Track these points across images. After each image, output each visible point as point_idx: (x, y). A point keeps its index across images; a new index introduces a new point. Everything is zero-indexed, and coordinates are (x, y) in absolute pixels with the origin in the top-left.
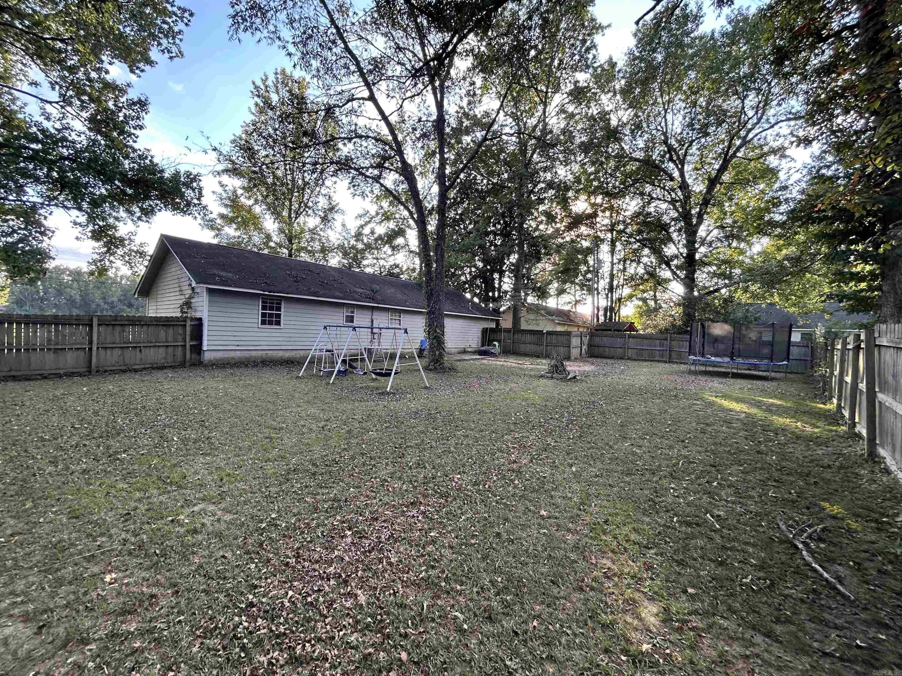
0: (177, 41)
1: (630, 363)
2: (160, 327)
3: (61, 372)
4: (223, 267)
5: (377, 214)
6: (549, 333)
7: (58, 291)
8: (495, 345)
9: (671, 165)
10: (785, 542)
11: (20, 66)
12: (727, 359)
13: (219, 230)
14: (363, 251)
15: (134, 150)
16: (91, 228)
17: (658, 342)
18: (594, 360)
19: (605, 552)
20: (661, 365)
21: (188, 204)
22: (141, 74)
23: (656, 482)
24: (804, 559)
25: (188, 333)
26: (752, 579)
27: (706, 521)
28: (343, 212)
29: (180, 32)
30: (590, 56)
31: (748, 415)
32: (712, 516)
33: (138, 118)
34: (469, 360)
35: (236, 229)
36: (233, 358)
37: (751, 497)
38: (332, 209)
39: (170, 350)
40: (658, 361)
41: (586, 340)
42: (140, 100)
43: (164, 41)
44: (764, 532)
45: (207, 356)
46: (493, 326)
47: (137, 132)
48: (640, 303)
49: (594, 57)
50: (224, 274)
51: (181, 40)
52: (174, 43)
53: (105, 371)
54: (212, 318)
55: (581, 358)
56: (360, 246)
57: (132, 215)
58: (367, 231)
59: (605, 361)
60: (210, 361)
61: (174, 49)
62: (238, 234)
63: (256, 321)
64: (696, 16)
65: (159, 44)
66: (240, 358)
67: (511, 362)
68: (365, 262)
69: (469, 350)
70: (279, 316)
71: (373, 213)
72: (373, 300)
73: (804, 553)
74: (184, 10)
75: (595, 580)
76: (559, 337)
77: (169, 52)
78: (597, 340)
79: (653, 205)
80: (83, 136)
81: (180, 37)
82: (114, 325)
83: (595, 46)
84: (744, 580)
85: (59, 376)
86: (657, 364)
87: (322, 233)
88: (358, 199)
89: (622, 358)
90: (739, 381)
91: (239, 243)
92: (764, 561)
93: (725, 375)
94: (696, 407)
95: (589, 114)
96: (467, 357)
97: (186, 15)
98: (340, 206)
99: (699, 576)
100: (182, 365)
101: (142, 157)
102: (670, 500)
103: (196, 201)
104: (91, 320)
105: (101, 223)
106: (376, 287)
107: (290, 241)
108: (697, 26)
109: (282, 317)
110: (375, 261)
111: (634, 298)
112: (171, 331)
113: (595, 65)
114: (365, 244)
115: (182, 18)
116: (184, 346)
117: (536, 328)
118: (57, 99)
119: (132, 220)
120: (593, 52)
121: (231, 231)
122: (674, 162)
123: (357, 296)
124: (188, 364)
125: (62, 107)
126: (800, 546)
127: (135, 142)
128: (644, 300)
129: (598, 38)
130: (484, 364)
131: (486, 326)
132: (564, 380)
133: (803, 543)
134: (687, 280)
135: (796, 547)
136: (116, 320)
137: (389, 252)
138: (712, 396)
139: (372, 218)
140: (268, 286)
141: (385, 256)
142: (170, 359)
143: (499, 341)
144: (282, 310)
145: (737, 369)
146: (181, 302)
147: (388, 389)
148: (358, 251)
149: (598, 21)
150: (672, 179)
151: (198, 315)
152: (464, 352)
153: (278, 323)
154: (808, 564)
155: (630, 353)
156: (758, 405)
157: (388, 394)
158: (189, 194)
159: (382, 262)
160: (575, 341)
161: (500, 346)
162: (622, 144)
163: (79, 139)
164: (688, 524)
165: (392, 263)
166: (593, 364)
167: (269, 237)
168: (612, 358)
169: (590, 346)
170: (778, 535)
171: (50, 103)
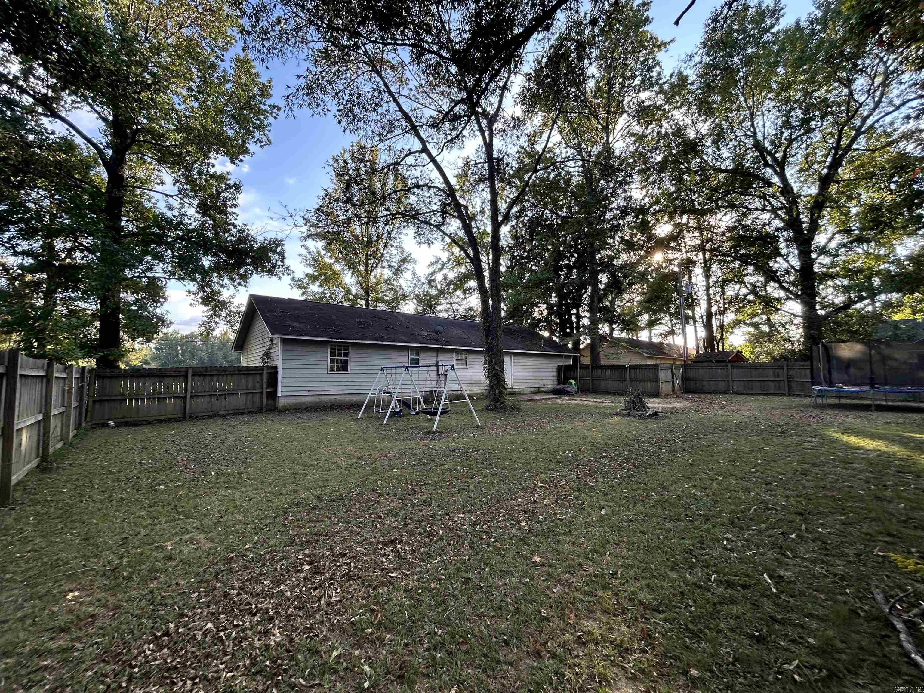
0: (267, 132)
1: (735, 399)
2: (242, 376)
3: (162, 418)
4: (297, 319)
5: (449, 260)
6: (632, 367)
7: (192, 354)
8: (571, 383)
9: (769, 171)
10: (877, 618)
11: (156, 172)
12: (868, 388)
13: (305, 288)
14: (436, 297)
15: (235, 227)
16: (200, 295)
17: (771, 371)
18: (690, 396)
19: (592, 612)
20: (776, 401)
21: (274, 266)
22: (240, 163)
23: (708, 531)
24: (901, 646)
25: (265, 380)
26: (798, 666)
27: (759, 582)
28: (415, 262)
29: (269, 125)
30: (654, 74)
31: (881, 454)
32: (771, 577)
33: (234, 199)
34: (541, 400)
35: (319, 286)
36: (304, 403)
37: (844, 555)
38: (404, 260)
39: (250, 397)
40: (774, 395)
41: (679, 373)
42: (235, 184)
43: (257, 134)
44: (845, 602)
45: (282, 402)
46: (570, 362)
47: (234, 210)
48: (751, 329)
49: (659, 74)
50: (298, 325)
51: (269, 131)
52: (264, 134)
53: (197, 417)
54: (285, 366)
55: (673, 394)
56: (433, 292)
57: (234, 281)
58: (439, 277)
59: (703, 396)
60: (284, 406)
61: (264, 139)
62: (321, 290)
63: (325, 367)
64: (775, 10)
65: (254, 137)
66: (311, 403)
67: (589, 401)
68: (439, 308)
69: (544, 389)
70: (346, 362)
71: (445, 259)
72: (438, 342)
73: (902, 636)
74: (274, 107)
75: (563, 645)
76: (645, 371)
77: (261, 142)
78: (692, 373)
79: (751, 217)
80: (192, 219)
81: (269, 128)
82: (205, 376)
83: (658, 63)
84: (786, 666)
85: (160, 422)
86: (772, 397)
87: (394, 282)
88: (424, 246)
89: (725, 393)
90: (886, 414)
91: (321, 299)
92: (829, 642)
93: (866, 408)
94: (806, 445)
95: (663, 133)
96: (538, 397)
97: (275, 110)
98: (413, 256)
99: (715, 655)
100: (259, 411)
101: (241, 231)
102: (716, 553)
103: (279, 263)
104: (187, 372)
105: (209, 290)
106: (440, 328)
107: (367, 293)
108: (778, 19)
109: (349, 363)
110: (449, 306)
111: (742, 325)
112: (250, 378)
113: (661, 82)
114: (438, 290)
115: (271, 113)
116: (262, 393)
117: (615, 362)
118: (177, 193)
119: (234, 286)
120: (657, 69)
121: (315, 288)
122: (771, 166)
123: (420, 338)
124: (264, 410)
125: (181, 199)
126: (899, 626)
127: (236, 219)
128: (756, 326)
129: (660, 56)
130: (557, 403)
131: (561, 363)
132: (643, 417)
133: (905, 622)
134: (804, 296)
135: (894, 627)
136: (206, 371)
137: (462, 296)
138: (837, 432)
139: (443, 265)
140: (336, 334)
141: (458, 300)
142: (249, 404)
143: (576, 379)
144: (350, 355)
145: (886, 400)
146: (262, 353)
147: (435, 428)
148: (431, 296)
149: (659, 39)
150: (769, 184)
151: (274, 364)
152: (538, 391)
153: (346, 368)
154: (907, 655)
155: (736, 386)
156: (904, 442)
157: (434, 433)
158: (274, 257)
159: (455, 306)
160: (664, 375)
161: (577, 384)
162: (705, 157)
163: (189, 222)
164: (729, 585)
165: (467, 306)
166: (687, 400)
167: (348, 292)
168: (714, 392)
169: (685, 379)
170: (866, 608)
171: (172, 196)
